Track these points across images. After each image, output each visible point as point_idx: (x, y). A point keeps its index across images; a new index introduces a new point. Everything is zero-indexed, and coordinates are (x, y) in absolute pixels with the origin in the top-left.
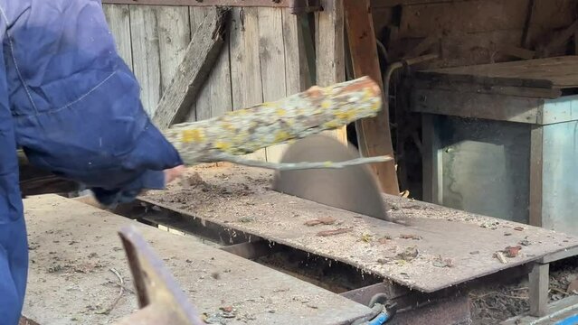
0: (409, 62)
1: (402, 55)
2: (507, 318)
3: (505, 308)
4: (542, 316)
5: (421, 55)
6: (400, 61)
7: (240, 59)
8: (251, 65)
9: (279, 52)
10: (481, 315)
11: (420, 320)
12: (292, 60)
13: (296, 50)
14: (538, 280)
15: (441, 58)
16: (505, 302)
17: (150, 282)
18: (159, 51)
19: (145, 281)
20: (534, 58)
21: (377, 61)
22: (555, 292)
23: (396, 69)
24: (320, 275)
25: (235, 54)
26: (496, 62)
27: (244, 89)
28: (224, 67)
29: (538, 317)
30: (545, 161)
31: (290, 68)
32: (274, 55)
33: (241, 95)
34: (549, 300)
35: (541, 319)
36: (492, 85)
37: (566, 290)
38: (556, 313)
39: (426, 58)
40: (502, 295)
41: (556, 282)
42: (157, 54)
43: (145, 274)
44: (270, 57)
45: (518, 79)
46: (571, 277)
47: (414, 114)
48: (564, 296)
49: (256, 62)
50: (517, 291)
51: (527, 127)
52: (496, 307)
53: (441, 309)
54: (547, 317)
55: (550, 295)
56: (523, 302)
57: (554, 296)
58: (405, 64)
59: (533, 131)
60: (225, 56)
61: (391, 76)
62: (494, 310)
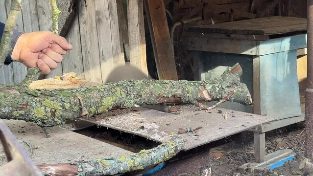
0: (185, 22)
1: (181, 18)
2: (243, 164)
3: (242, 159)
4: (263, 162)
5: (192, 18)
6: (180, 21)
7: (85, 23)
8: (91, 26)
9: (107, 18)
10: (228, 163)
11: (183, 165)
12: (114, 23)
13: (116, 17)
14: (259, 142)
15: (203, 19)
16: (242, 155)
18: (38, 20)
20: (256, 18)
21: (166, 22)
22: (270, 149)
23: (177, 26)
24: (129, 144)
25: (82, 20)
26: (235, 20)
27: (88, 40)
28: (76, 28)
29: (259, 163)
30: (261, 76)
31: (114, 27)
32: (104, 21)
33: (86, 44)
34: (266, 153)
35: (261, 164)
36: (231, 34)
37: (276, 147)
38: (270, 160)
39: (195, 19)
40: (240, 151)
41: (270, 143)
42: (37, 21)
43: (9, 145)
44: (102, 22)
45: (243, 30)
46: (279, 140)
47: (189, 52)
48: (274, 150)
49: (94, 25)
50: (248, 149)
51: (252, 57)
52: (237, 158)
54: (265, 163)
55: (267, 150)
56: (252, 155)
57: (269, 151)
58: (182, 23)
59: (254, 60)
60: (77, 21)
61: (175, 29)
62: (235, 160)
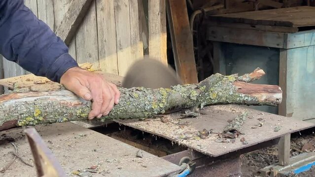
0: (206, 10)
1: (201, 6)
2: (265, 166)
3: (264, 160)
4: (287, 165)
5: (213, 6)
6: (200, 9)
7: (102, 9)
8: (109, 13)
9: (126, 6)
10: (249, 164)
12: (134, 11)
13: (136, 5)
14: (284, 143)
15: (225, 7)
16: (264, 157)
17: (44, 162)
18: (53, 5)
19: (41, 161)
20: (282, 7)
21: (186, 9)
22: (294, 151)
23: (197, 14)
25: (99, 6)
26: (260, 9)
27: (105, 28)
28: (92, 15)
29: (283, 166)
30: (288, 71)
31: (133, 16)
32: (123, 7)
33: (103, 32)
34: (290, 155)
35: (286, 167)
36: (257, 24)
37: (301, 149)
38: (295, 164)
39: (218, 7)
40: (262, 152)
41: (295, 144)
42: (52, 6)
43: (41, 158)
44: (120, 9)
45: (272, 21)
46: (304, 141)
47: (209, 42)
48: (300, 153)
49: (112, 12)
50: (271, 150)
51: (278, 50)
52: (258, 160)
53: (223, 166)
54: (289, 166)
55: (291, 152)
56: (275, 157)
57: (293, 153)
58: (203, 12)
59: (281, 53)
60: (94, 8)
61: (195, 17)
62: (257, 161)
